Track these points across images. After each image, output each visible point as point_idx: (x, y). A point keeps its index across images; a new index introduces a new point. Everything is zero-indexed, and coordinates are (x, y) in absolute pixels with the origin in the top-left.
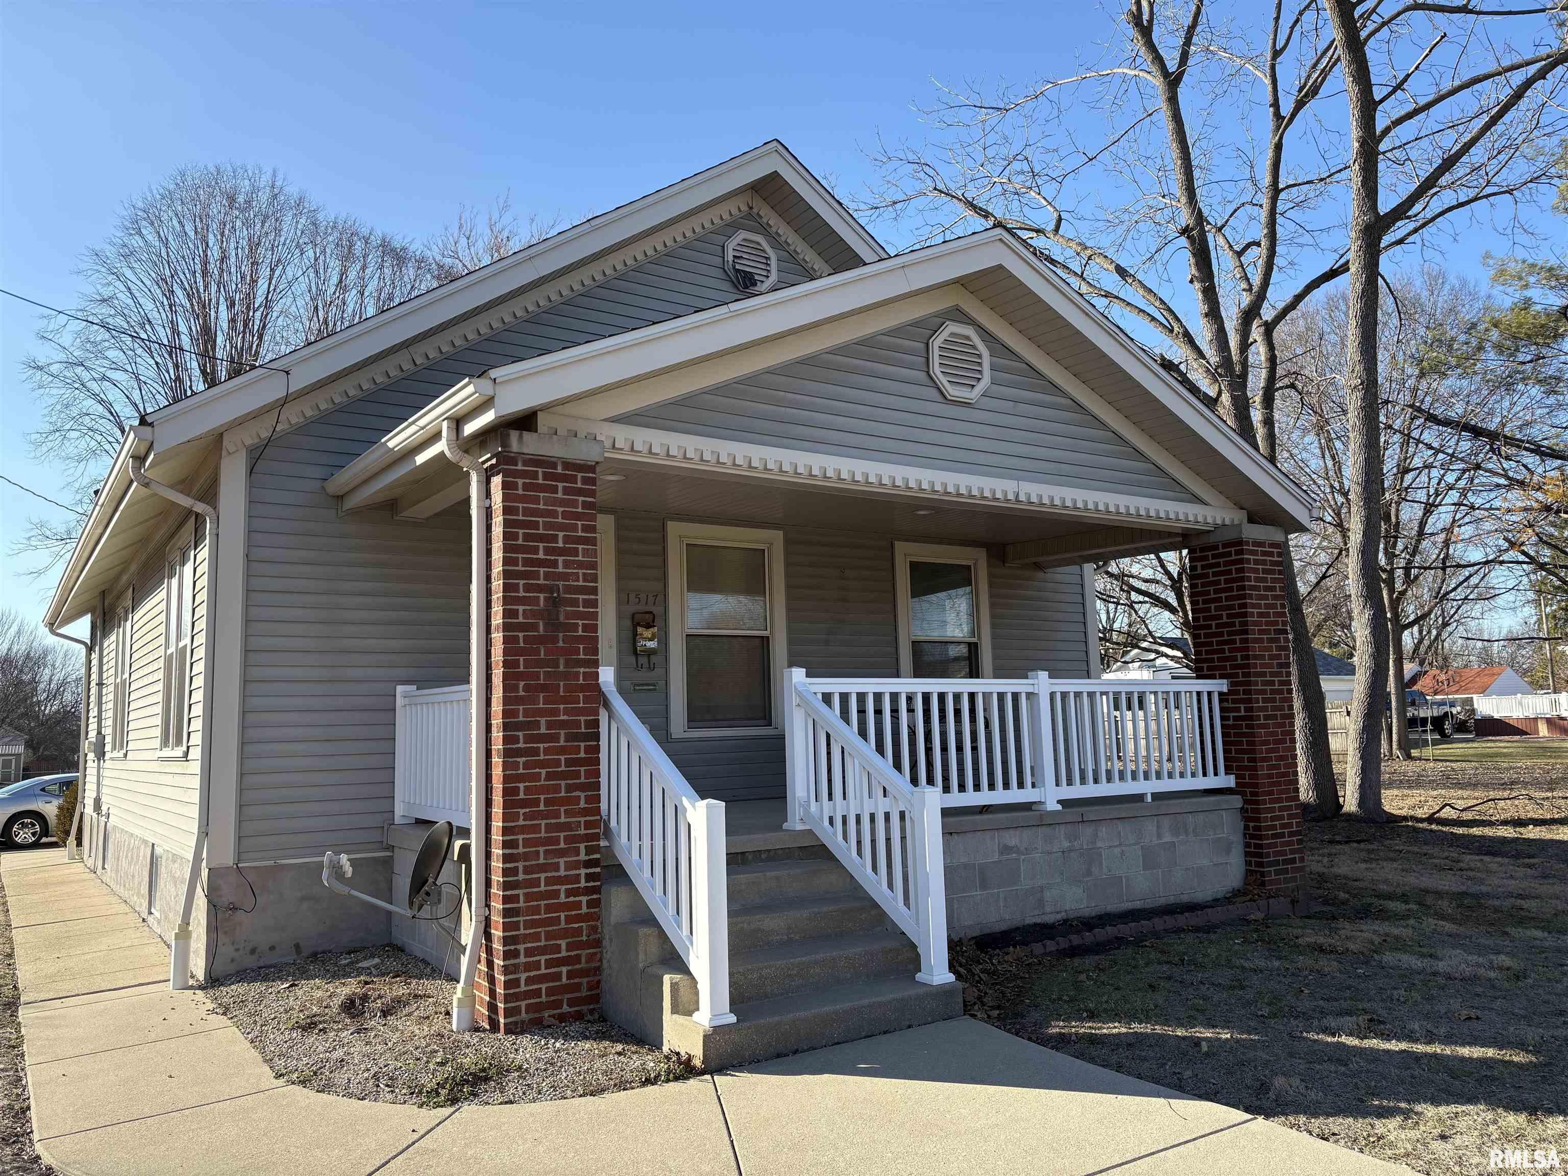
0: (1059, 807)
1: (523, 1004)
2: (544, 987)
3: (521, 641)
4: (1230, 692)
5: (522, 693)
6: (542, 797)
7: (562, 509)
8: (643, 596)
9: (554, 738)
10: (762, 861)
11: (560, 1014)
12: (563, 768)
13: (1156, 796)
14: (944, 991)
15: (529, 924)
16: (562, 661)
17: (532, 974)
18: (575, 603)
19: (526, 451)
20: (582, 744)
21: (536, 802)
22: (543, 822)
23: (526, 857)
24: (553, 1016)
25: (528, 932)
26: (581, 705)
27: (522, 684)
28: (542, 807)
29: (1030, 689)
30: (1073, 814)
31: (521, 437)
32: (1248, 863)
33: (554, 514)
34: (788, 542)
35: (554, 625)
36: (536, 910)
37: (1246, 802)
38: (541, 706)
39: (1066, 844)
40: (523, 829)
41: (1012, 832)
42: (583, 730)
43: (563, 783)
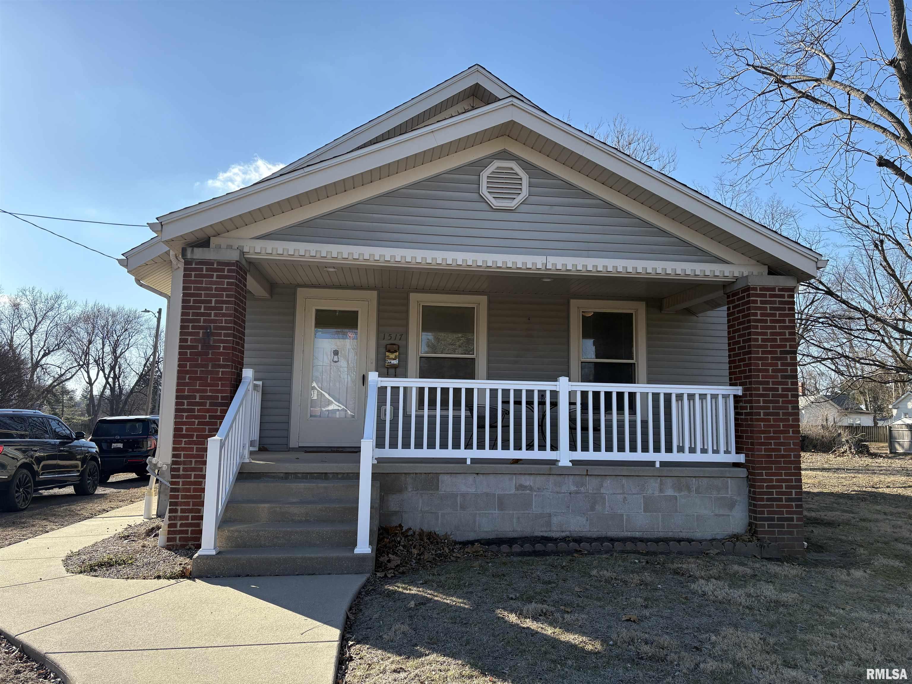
0: (570, 464)
1: (178, 536)
2: (190, 529)
3: (188, 354)
4: (744, 395)
5: (187, 380)
6: (195, 434)
7: (215, 286)
8: (393, 336)
9: (204, 404)
11: (197, 544)
12: (208, 420)
13: (663, 464)
15: (184, 497)
16: (210, 365)
17: (184, 522)
18: (220, 335)
19: (195, 257)
20: (219, 408)
21: (192, 436)
22: (195, 447)
23: (184, 463)
24: (194, 545)
25: (183, 500)
26: (220, 388)
27: (188, 376)
28: (195, 439)
30: (582, 470)
31: (193, 250)
32: (750, 517)
33: (211, 289)
34: (490, 302)
35: (207, 346)
36: (188, 490)
37: (750, 473)
38: (197, 387)
39: (573, 488)
40: (183, 449)
41: (527, 477)
42: (220, 401)
43: (207, 427)
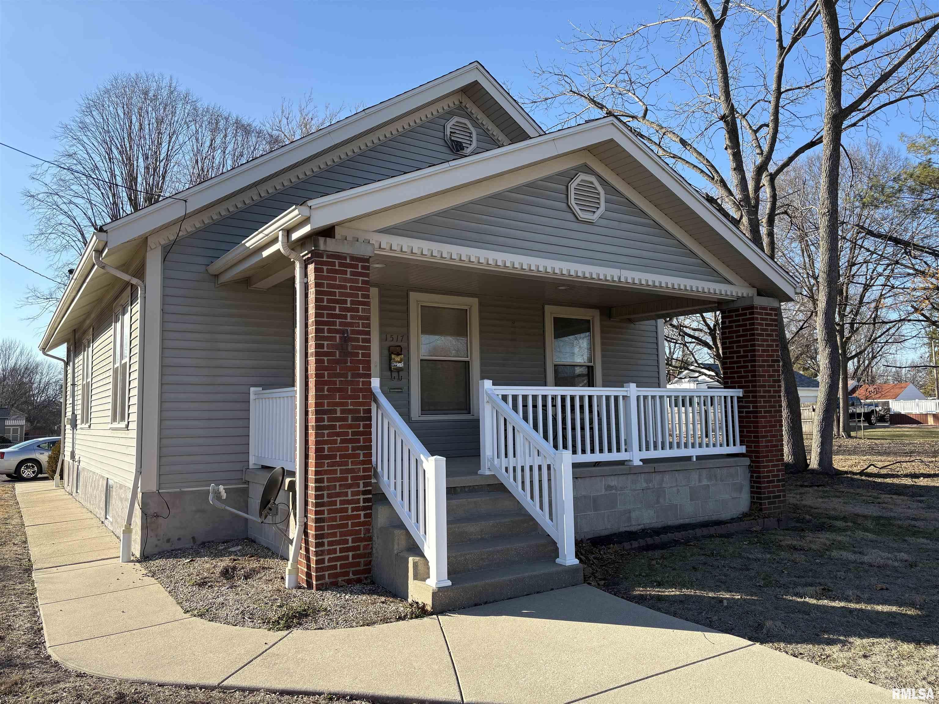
0: (641, 463)
1: (327, 573)
2: (338, 563)
3: (326, 362)
4: (744, 397)
5: (326, 393)
6: (338, 453)
7: (350, 284)
8: (395, 337)
9: (345, 419)
10: (465, 492)
11: (347, 579)
12: (350, 437)
13: (698, 458)
14: (572, 570)
15: (330, 527)
16: (350, 374)
17: (332, 556)
18: (357, 340)
19: (328, 249)
20: (361, 423)
21: (335, 457)
22: (339, 468)
23: (328, 488)
24: (344, 581)
25: (329, 531)
26: (361, 400)
27: (326, 387)
28: (338, 460)
29: (625, 394)
30: (649, 468)
31: (325, 241)
32: (752, 498)
33: (345, 287)
34: (480, 304)
35: (345, 353)
36: (334, 519)
37: (752, 461)
38: (337, 400)
39: (645, 485)
40: (326, 472)
41: (612, 477)
42: (362, 415)
43: (350, 445)
